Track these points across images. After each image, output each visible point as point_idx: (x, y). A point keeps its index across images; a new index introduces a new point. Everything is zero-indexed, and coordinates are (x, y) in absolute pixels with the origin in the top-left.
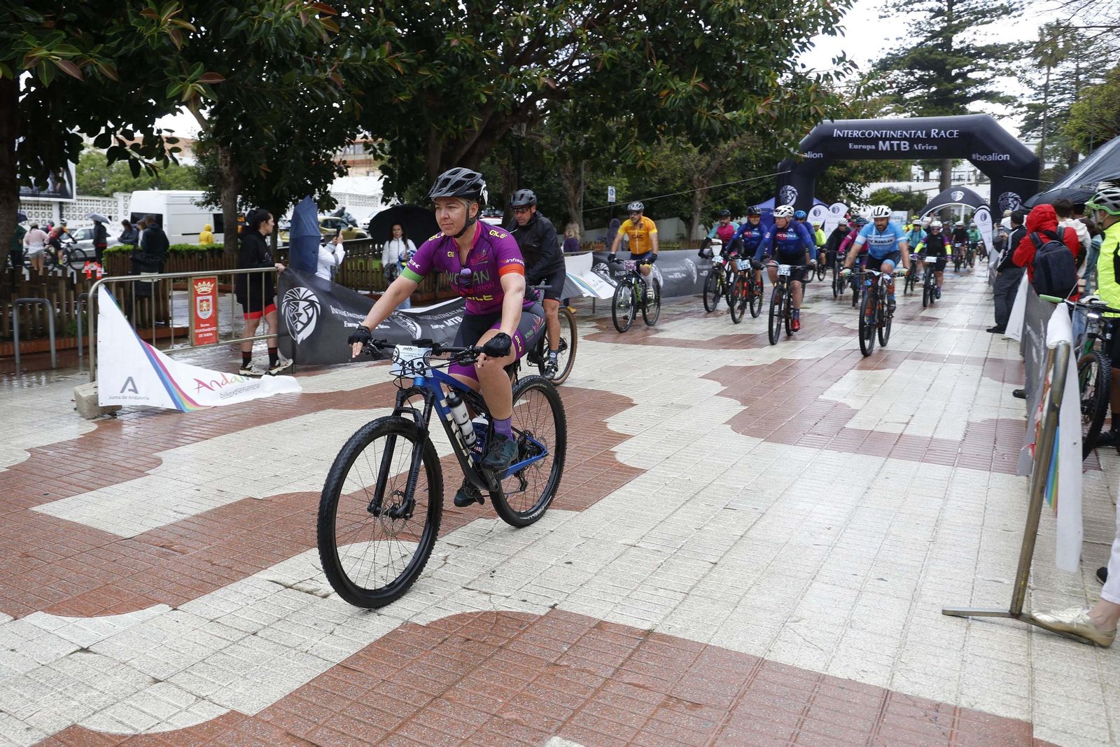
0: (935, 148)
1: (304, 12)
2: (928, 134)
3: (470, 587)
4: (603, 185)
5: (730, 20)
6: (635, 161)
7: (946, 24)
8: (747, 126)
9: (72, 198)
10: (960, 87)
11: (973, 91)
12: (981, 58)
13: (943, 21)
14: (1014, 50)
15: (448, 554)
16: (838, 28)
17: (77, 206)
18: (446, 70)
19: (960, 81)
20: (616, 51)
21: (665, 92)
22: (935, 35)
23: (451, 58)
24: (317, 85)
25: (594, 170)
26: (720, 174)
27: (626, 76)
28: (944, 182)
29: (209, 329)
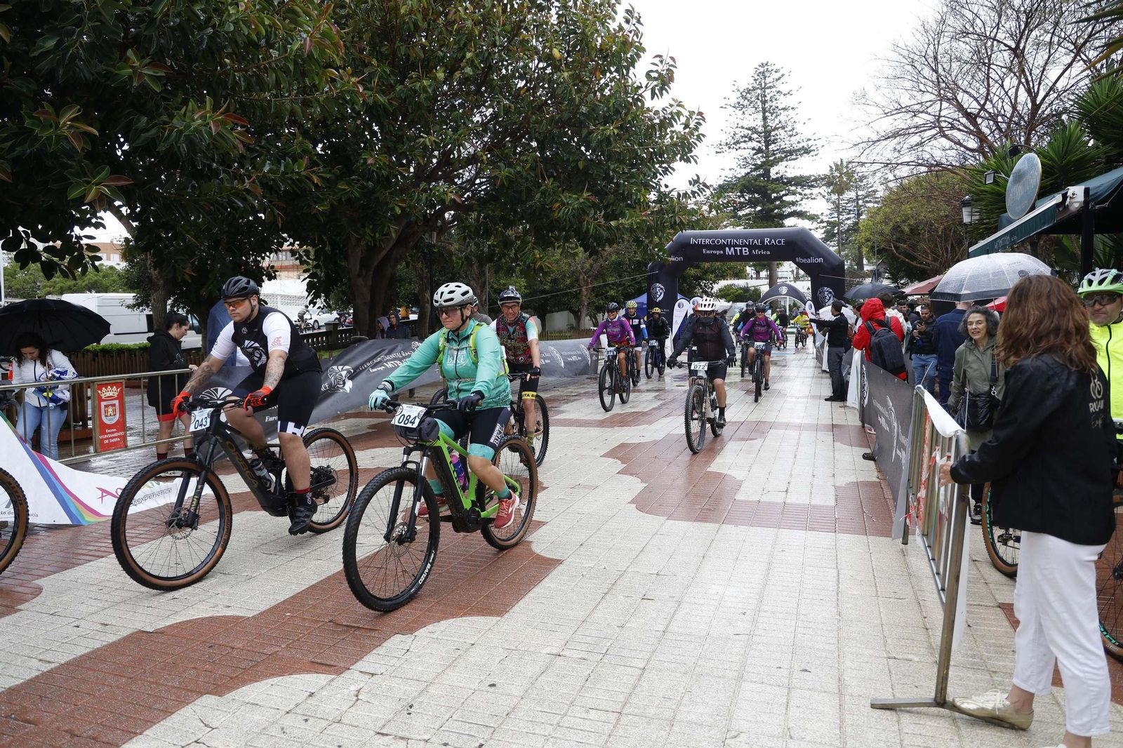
0: (769, 253)
1: (214, 122)
2: (762, 242)
3: (384, 731)
4: (504, 285)
5: (607, 146)
6: (534, 262)
7: (764, 159)
10: (778, 207)
11: (788, 210)
12: (792, 185)
13: (762, 157)
14: (814, 181)
15: (361, 686)
16: (693, 157)
18: (362, 184)
19: (777, 203)
20: (512, 171)
21: (557, 205)
22: (757, 167)
23: (367, 174)
24: (236, 195)
25: (496, 272)
26: (601, 275)
27: (520, 192)
28: (772, 279)
29: (116, 435)
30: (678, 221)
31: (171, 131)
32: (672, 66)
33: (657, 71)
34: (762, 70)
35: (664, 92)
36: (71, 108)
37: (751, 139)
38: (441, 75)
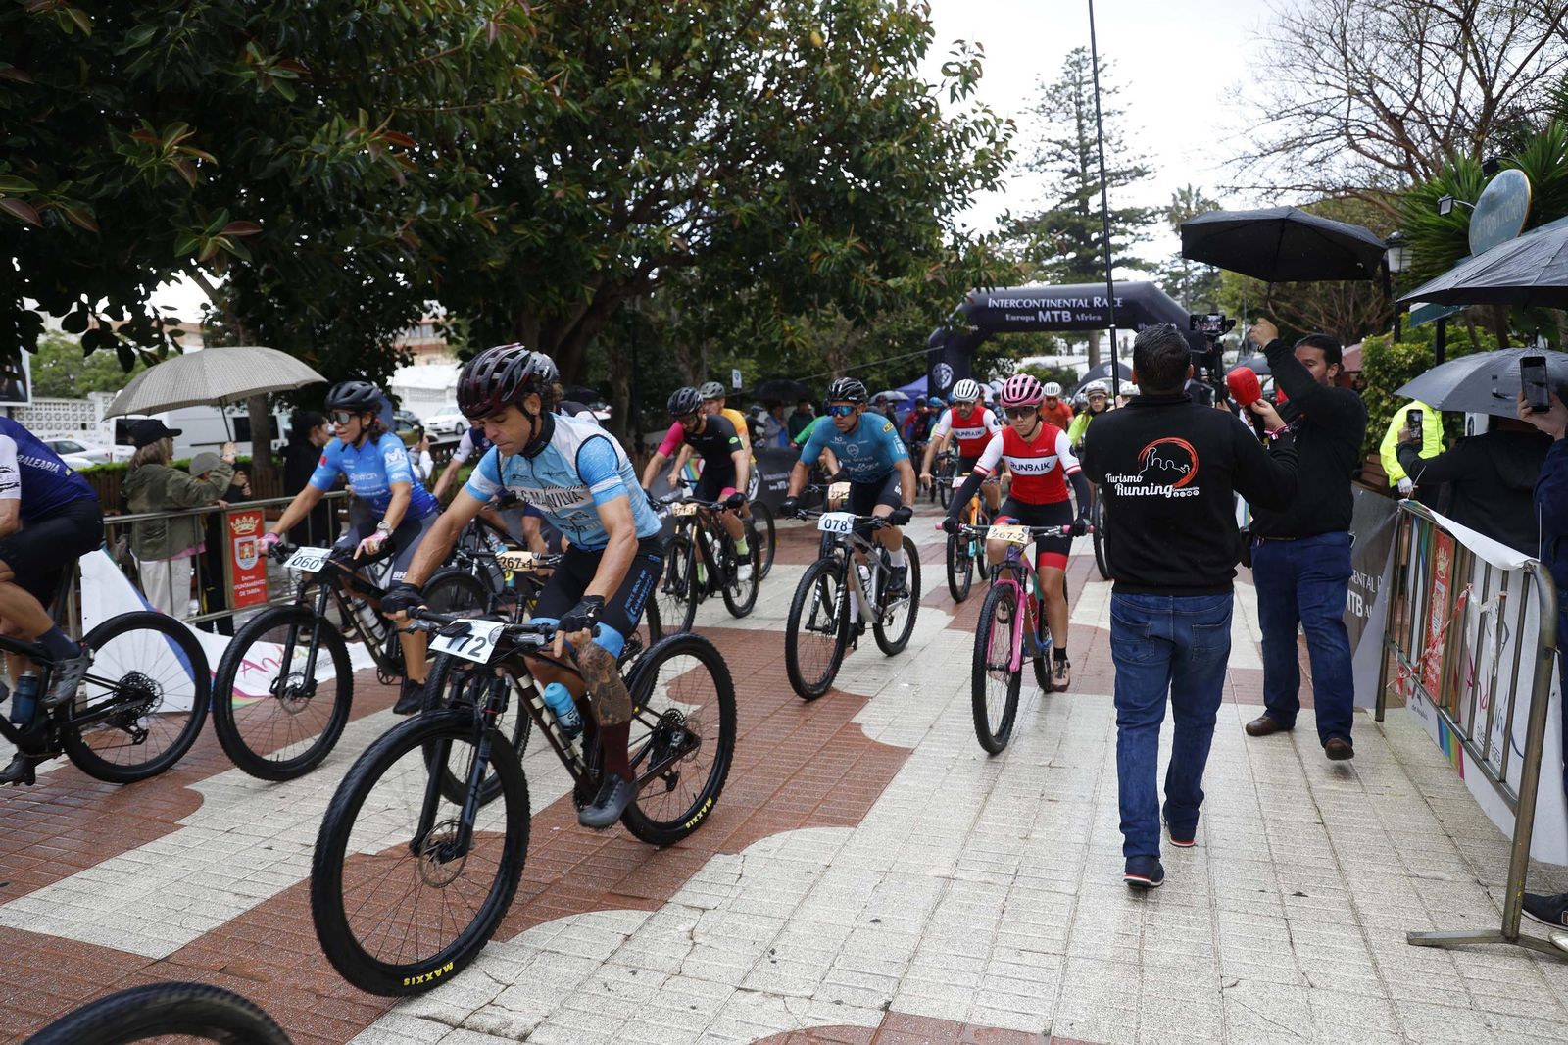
0: (1099, 318)
1: (371, 144)
2: (1090, 303)
4: (726, 368)
6: (783, 338)
7: (1080, 186)
8: (913, 295)
9: (26, 400)
10: (1101, 253)
11: (1114, 257)
12: (1119, 222)
13: (1078, 182)
14: (1150, 215)
16: (999, 183)
17: (34, 412)
18: (547, 228)
19: (1101, 246)
21: (816, 255)
22: (1070, 197)
23: (553, 212)
24: (382, 247)
27: (766, 236)
28: (1093, 355)
29: (254, 584)
30: (984, 278)
31: (309, 159)
32: (979, 55)
33: (957, 63)
34: (1076, 57)
35: (968, 91)
36: (177, 127)
37: (1060, 157)
38: (655, 72)
